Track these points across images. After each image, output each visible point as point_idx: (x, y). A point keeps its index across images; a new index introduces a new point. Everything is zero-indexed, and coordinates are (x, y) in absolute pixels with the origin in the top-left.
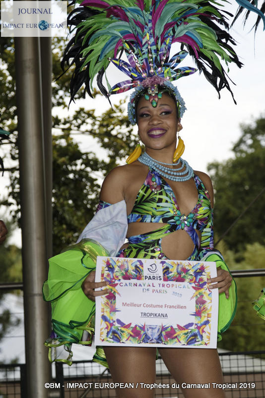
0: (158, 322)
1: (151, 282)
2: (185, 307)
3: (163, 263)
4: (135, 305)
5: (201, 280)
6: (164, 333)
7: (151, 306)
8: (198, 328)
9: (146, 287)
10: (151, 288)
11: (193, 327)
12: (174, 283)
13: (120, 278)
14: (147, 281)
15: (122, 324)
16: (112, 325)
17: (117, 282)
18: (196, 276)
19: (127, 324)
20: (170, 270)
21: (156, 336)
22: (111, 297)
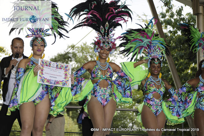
0: (54, 79)
1: (53, 68)
2: (62, 76)
3: (56, 63)
4: (48, 74)
5: (67, 69)
6: (56, 82)
7: (52, 75)
8: (66, 82)
9: (51, 69)
10: (53, 70)
11: (64, 81)
12: (59, 69)
13: (45, 65)
14: (52, 68)
15: (45, 78)
16: (42, 78)
17: (44, 66)
18: (65, 68)
19: (46, 78)
20: (58, 66)
21: (54, 83)
22: (42, 70)
